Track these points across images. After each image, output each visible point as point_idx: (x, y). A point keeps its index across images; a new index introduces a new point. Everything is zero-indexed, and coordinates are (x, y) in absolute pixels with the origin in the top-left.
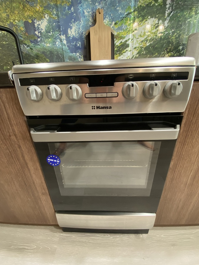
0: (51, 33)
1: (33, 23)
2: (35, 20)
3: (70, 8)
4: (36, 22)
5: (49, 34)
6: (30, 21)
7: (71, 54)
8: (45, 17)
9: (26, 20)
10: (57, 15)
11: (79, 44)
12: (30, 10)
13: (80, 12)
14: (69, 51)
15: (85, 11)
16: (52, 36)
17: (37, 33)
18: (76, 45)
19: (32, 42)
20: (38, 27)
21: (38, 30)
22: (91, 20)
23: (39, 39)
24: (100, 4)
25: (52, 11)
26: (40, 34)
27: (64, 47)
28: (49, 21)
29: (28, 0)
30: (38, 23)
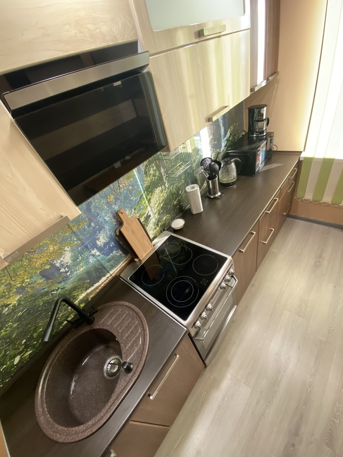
0: (80, 258)
1: (53, 266)
2: (53, 262)
3: (89, 226)
4: (56, 262)
5: (78, 260)
6: (48, 267)
7: (108, 258)
8: (65, 251)
9: (41, 270)
10: (79, 239)
11: (112, 244)
12: (41, 258)
13: (101, 222)
14: (105, 257)
15: (106, 218)
16: (83, 259)
17: (62, 270)
18: (109, 247)
19: (60, 282)
21: (63, 267)
22: (114, 221)
23: (68, 274)
24: (116, 204)
25: (71, 240)
26: (66, 268)
27: (99, 258)
28: (72, 251)
29: (32, 250)
30: (59, 261)
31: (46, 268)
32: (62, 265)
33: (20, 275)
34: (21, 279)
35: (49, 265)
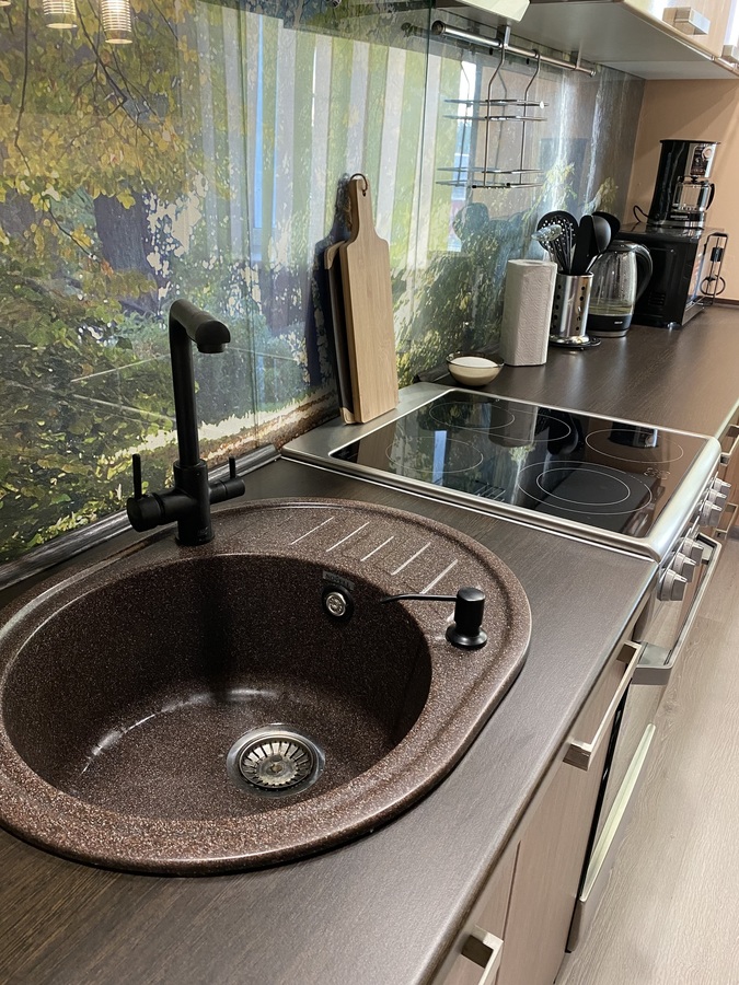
1: (141, 211)
2: (149, 197)
4: (153, 208)
5: (205, 264)
6: (127, 202)
7: (271, 341)
8: (192, 188)
9: (104, 193)
11: (297, 297)
12: (127, 141)
14: (266, 329)
17: (153, 259)
18: (288, 302)
19: (127, 307)
20: (161, 231)
21: (160, 248)
23: (162, 293)
26: (166, 263)
27: (253, 314)
28: (207, 207)
29: (122, 86)
30: (161, 212)
31: (121, 198)
32: (164, 236)
33: (48, 145)
34: (41, 165)
35: (133, 194)
